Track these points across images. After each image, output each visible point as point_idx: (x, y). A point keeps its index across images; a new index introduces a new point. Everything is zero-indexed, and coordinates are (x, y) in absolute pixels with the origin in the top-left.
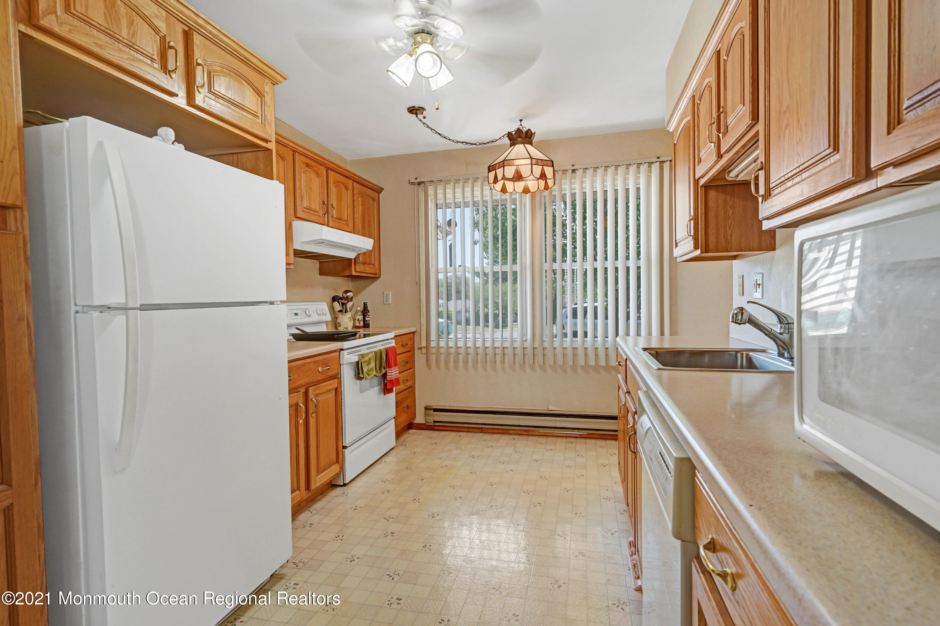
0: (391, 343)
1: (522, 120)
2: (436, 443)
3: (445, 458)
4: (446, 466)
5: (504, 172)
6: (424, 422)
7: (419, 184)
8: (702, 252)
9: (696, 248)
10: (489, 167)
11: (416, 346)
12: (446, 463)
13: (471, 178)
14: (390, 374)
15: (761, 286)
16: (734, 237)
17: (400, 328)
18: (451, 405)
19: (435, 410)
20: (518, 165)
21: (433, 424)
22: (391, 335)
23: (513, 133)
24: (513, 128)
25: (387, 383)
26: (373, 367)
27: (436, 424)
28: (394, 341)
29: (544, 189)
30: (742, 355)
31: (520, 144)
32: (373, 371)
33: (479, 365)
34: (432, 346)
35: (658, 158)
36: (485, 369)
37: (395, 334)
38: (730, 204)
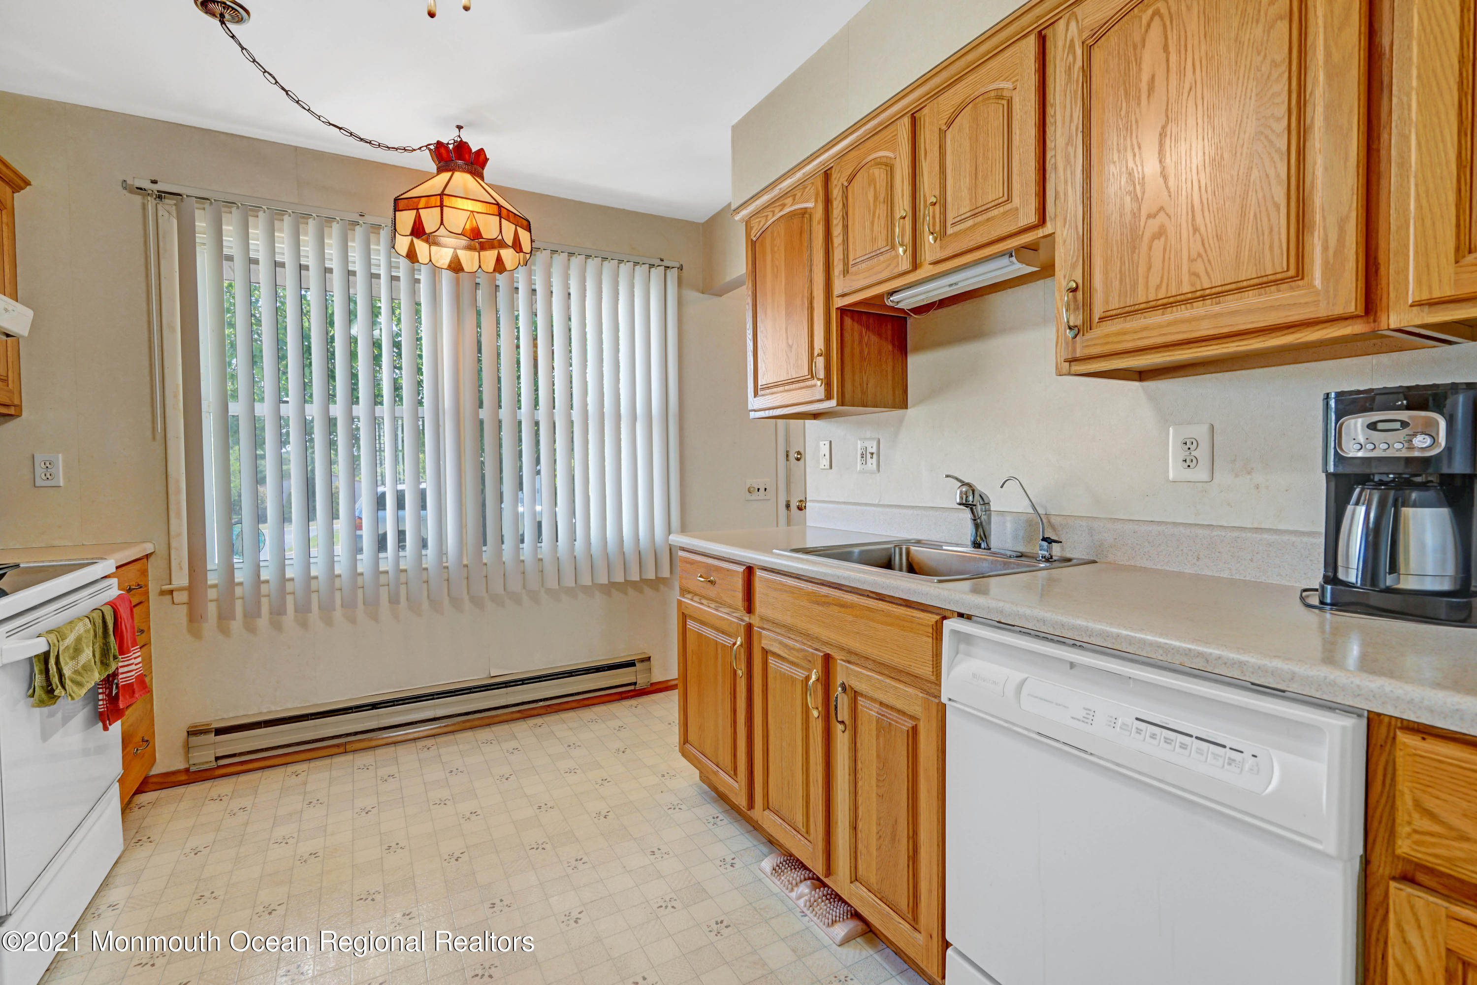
0: (109, 587)
1: (462, 127)
2: (244, 809)
3: (295, 835)
4: (314, 854)
5: (442, 217)
6: (182, 766)
7: (160, 197)
8: (838, 405)
9: (829, 397)
10: (396, 200)
11: (153, 588)
12: (305, 848)
13: (314, 215)
14: (126, 669)
15: (875, 456)
16: (869, 385)
17: (126, 545)
18: (265, 711)
19: (219, 732)
20: (472, 212)
21: (214, 764)
22: (108, 566)
23: (451, 147)
24: (448, 137)
25: (117, 694)
26: (89, 661)
27: (222, 762)
28: (114, 581)
29: (494, 271)
30: (901, 549)
31: (465, 172)
32: (92, 671)
33: (338, 614)
34: (209, 582)
35: (662, 260)
36: (353, 621)
37: (116, 562)
38: (866, 339)
